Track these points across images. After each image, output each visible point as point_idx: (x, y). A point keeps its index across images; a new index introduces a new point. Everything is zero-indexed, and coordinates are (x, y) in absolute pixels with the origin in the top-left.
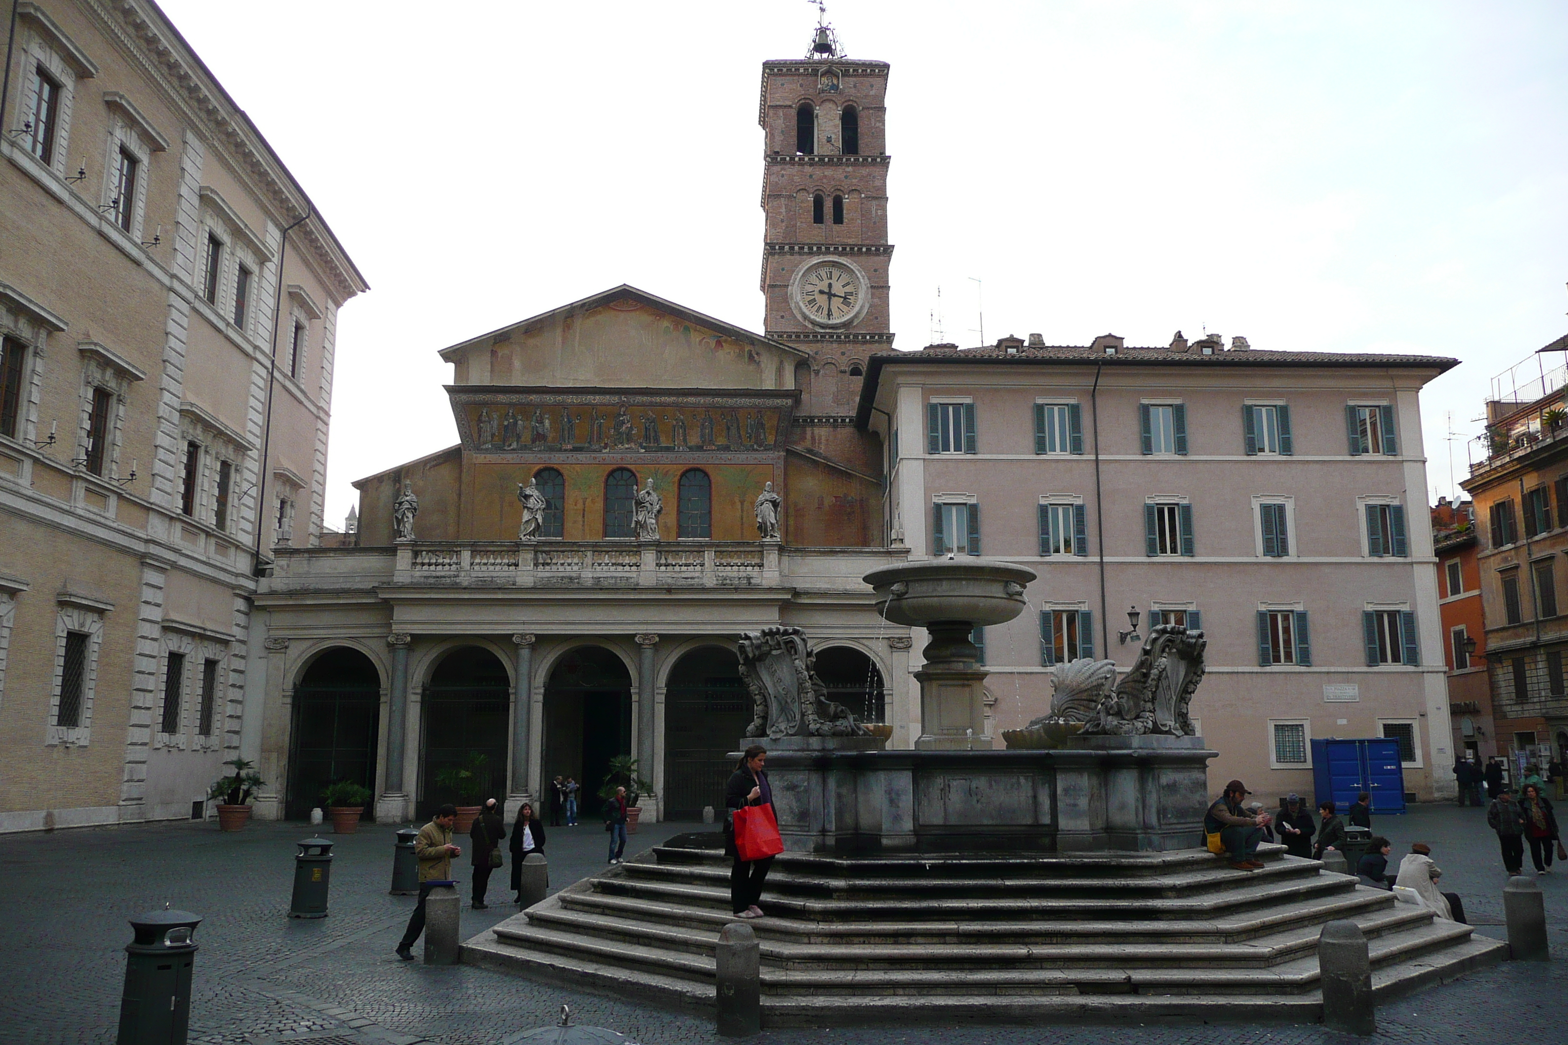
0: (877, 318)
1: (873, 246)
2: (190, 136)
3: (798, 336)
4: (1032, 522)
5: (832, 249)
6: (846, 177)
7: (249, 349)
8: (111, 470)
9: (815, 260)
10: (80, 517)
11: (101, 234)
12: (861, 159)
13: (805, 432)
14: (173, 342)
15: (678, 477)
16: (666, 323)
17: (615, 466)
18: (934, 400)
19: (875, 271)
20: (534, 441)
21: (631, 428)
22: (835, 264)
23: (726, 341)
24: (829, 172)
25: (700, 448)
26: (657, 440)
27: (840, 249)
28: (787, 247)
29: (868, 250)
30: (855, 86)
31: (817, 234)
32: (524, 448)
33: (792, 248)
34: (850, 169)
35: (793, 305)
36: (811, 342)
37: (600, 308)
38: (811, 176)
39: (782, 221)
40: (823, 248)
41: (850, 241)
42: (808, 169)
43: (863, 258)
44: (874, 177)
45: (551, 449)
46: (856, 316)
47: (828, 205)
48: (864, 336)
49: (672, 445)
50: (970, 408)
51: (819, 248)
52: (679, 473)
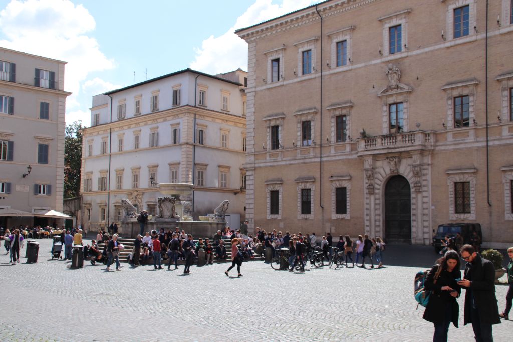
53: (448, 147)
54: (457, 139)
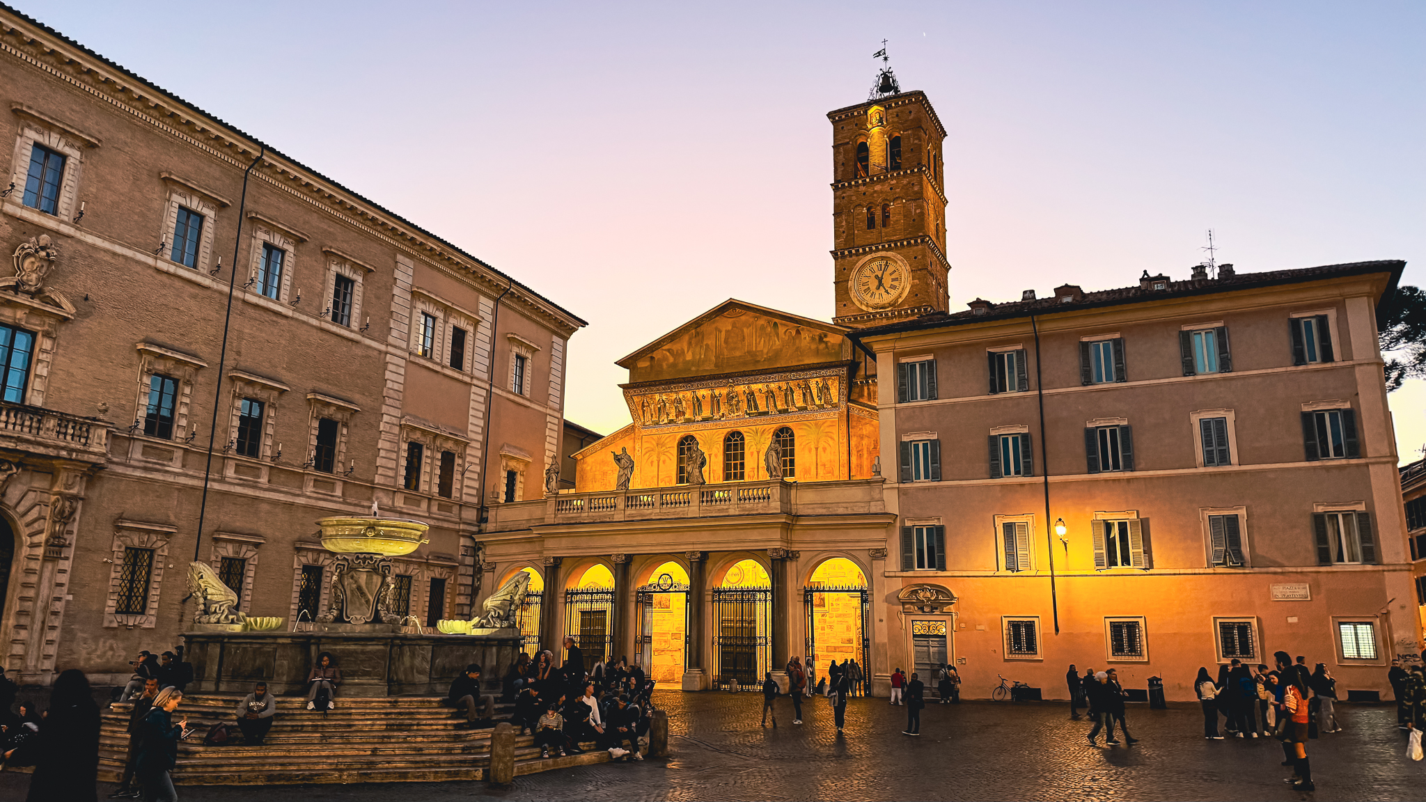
0: (917, 295)
1: (911, 239)
2: (400, 257)
3: (856, 319)
4: (984, 451)
5: (880, 247)
6: (891, 189)
7: (467, 379)
8: (338, 467)
9: (869, 257)
10: (309, 497)
11: (322, 330)
12: (902, 173)
13: (862, 390)
14: (389, 384)
15: (772, 434)
16: (762, 321)
17: (729, 430)
18: (903, 360)
19: (915, 258)
20: (677, 417)
21: (738, 402)
22: (883, 258)
23: (803, 329)
24: (878, 188)
25: (786, 411)
26: (756, 408)
27: (887, 246)
28: (846, 253)
29: (909, 243)
30: (897, 116)
31: (872, 236)
32: (671, 422)
33: (850, 252)
34: (894, 182)
35: (852, 296)
36: (866, 321)
37: (717, 318)
38: (864, 194)
39: (844, 232)
40: (874, 248)
41: (894, 238)
42: (862, 189)
43: (905, 251)
44: (913, 184)
45: (688, 421)
46: (900, 296)
47: (878, 213)
48: (906, 310)
49: (767, 410)
50: (930, 363)
51: (871, 249)
52: (772, 430)
53: (129, 471)
54: (149, 460)
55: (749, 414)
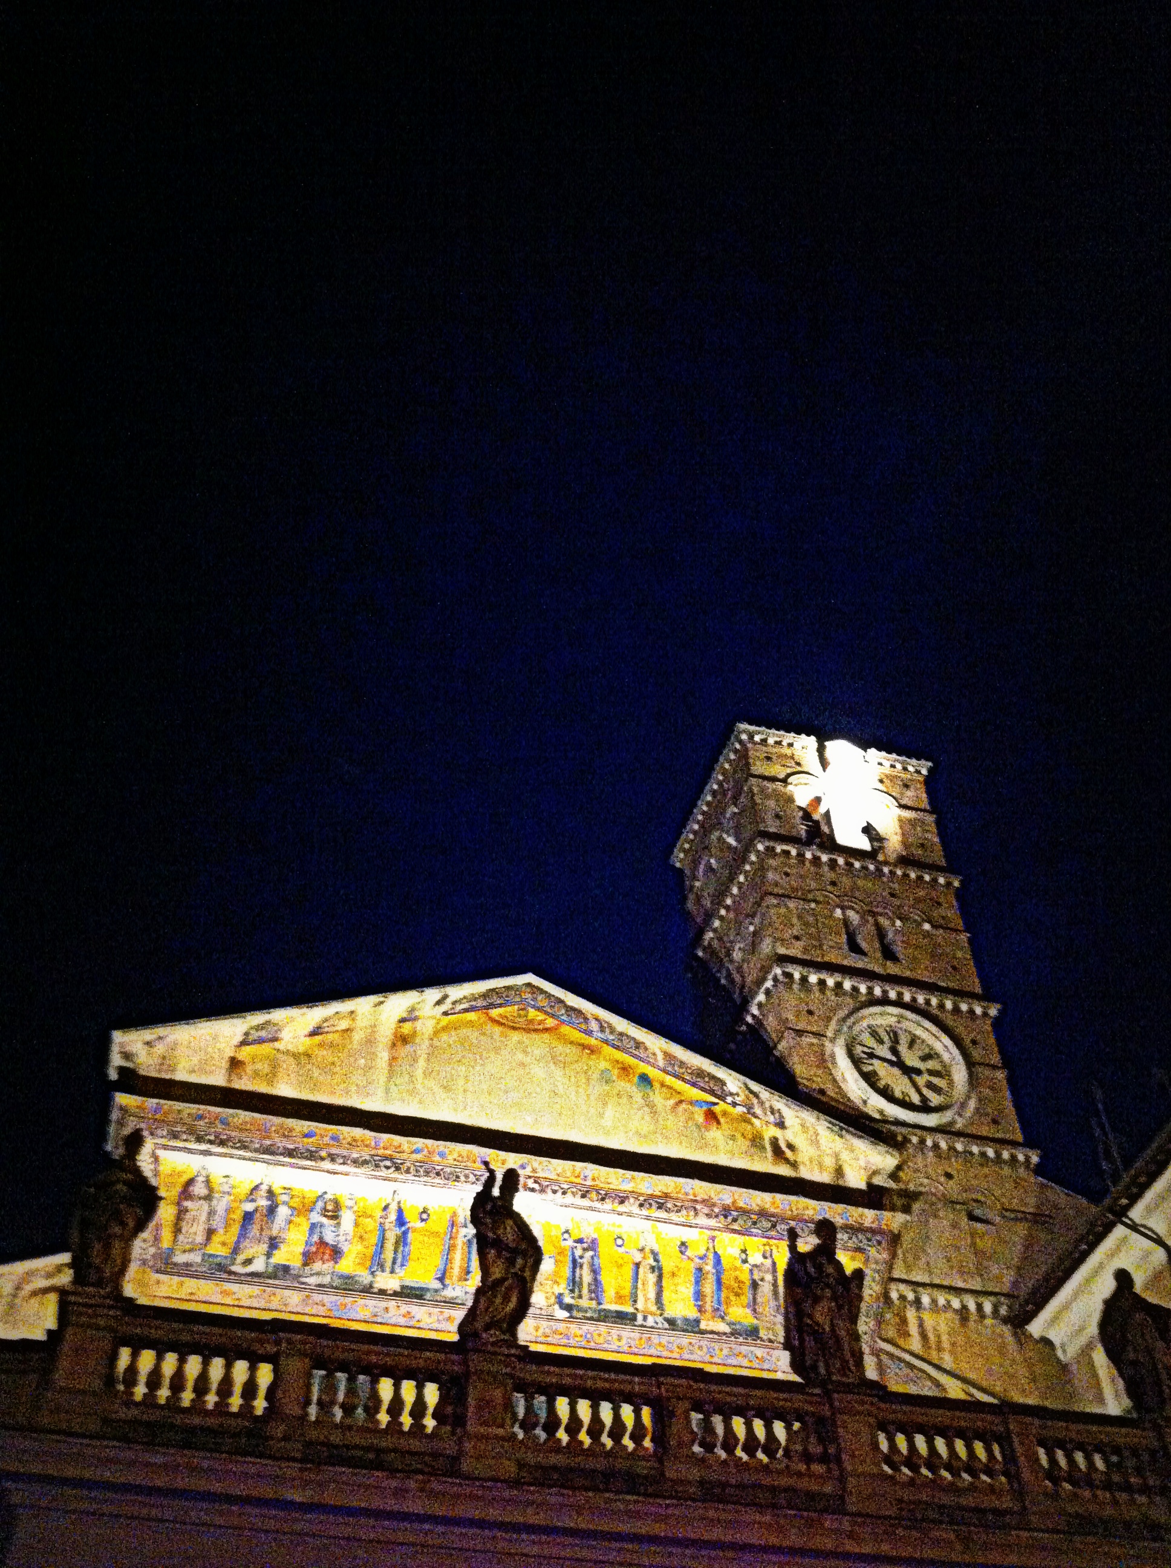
0: (996, 1122)
1: (962, 1001)
5: (892, 997)
6: (892, 895)
16: (603, 1063)
20: (308, 1260)
22: (901, 1020)
23: (724, 1114)
24: (863, 882)
25: (692, 1326)
26: (596, 1293)
27: (907, 997)
28: (813, 978)
29: (956, 1008)
30: (882, 781)
33: (822, 982)
35: (838, 1075)
37: (471, 1016)
38: (834, 884)
40: (878, 991)
42: (828, 873)
44: (938, 904)
45: (349, 1285)
47: (870, 927)
51: (870, 989)
55: (569, 1308)
